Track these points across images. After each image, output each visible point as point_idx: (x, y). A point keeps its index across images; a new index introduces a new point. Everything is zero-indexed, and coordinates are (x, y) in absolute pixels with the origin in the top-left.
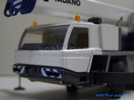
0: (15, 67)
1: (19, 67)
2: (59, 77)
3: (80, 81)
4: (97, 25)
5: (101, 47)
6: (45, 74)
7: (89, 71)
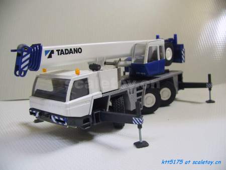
0: (31, 111)
1: (34, 112)
2: (65, 125)
3: (84, 123)
4: (96, 72)
5: (101, 91)
6: (54, 121)
7: (90, 114)
